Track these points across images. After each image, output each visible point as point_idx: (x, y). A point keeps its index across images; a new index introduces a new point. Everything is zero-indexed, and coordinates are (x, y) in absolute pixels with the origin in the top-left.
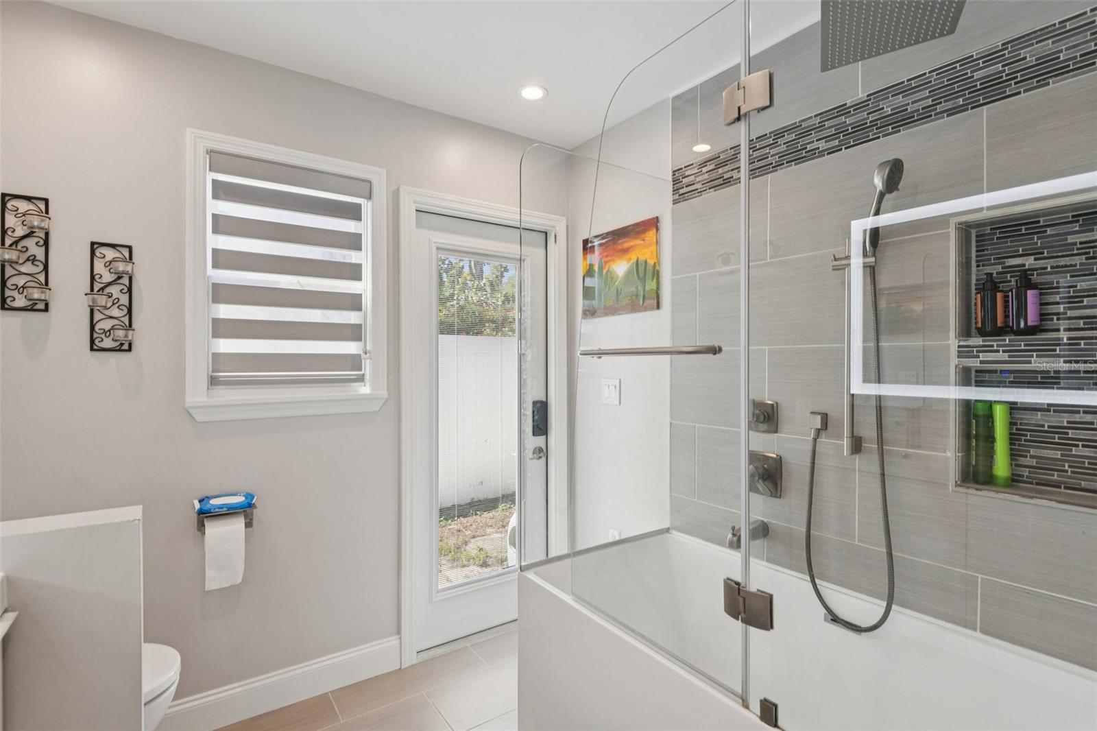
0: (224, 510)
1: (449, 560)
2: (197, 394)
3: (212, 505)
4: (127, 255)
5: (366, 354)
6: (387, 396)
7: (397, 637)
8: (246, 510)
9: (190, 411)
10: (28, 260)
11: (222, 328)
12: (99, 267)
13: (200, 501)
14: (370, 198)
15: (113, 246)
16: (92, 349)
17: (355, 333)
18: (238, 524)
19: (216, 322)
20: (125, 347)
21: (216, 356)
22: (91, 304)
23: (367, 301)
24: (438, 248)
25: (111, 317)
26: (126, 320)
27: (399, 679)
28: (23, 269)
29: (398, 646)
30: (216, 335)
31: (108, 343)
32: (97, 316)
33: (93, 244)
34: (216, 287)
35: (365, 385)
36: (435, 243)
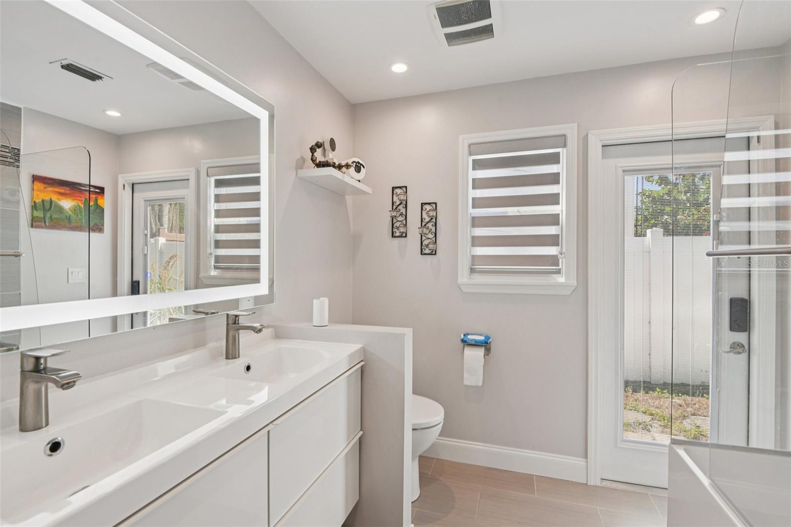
0: (473, 342)
1: (661, 426)
2: (464, 277)
3: (468, 339)
4: (434, 207)
5: (561, 255)
6: (576, 285)
7: (585, 460)
8: (486, 345)
9: (461, 287)
10: (400, 215)
11: (476, 241)
12: (425, 215)
13: (464, 335)
14: (565, 146)
15: (429, 204)
16: (421, 254)
17: (554, 240)
18: (481, 352)
19: (473, 238)
20: (433, 253)
21: (473, 257)
22: (421, 232)
23: (563, 219)
24: (624, 171)
25: (429, 238)
26: (434, 239)
27: (584, 489)
28: (399, 219)
29: (586, 466)
30: (473, 245)
31: (427, 251)
32: (424, 238)
33: (422, 204)
34: (474, 219)
35: (562, 276)
36: (621, 167)
